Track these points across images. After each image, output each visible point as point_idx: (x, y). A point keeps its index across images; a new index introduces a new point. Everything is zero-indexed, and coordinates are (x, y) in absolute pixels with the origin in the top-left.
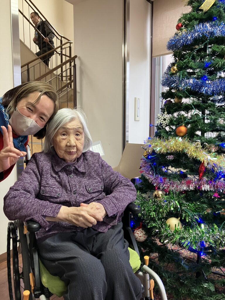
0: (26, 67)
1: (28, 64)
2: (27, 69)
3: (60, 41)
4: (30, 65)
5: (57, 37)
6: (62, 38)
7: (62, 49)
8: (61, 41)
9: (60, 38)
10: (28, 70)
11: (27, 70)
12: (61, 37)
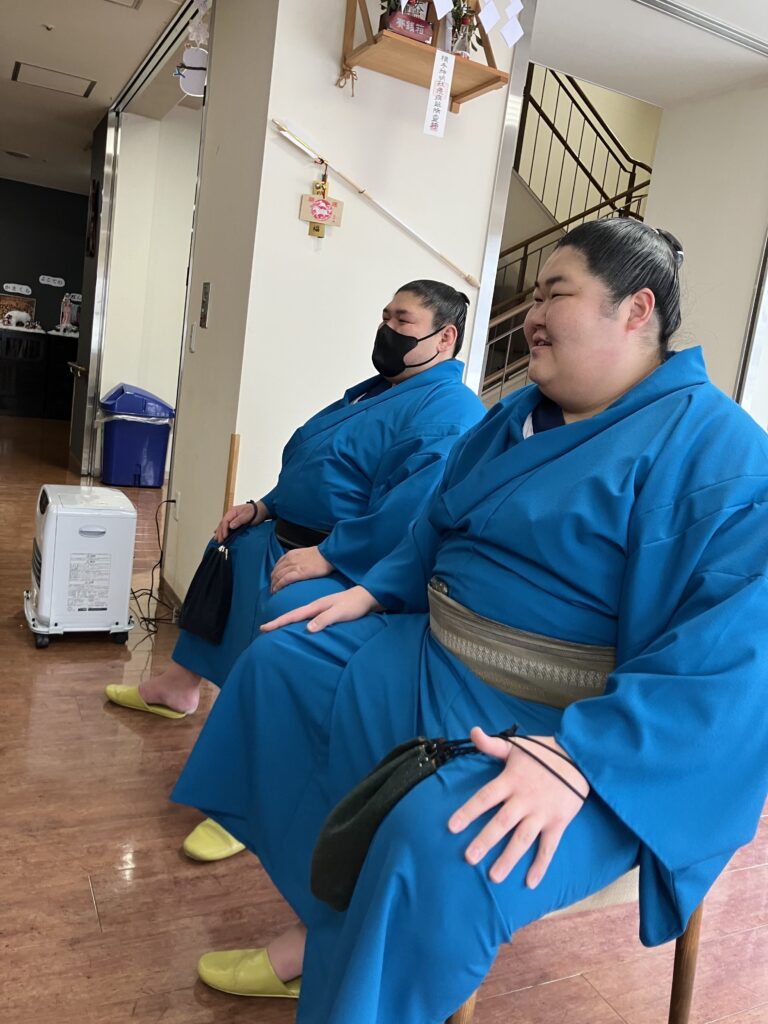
0: (520, 252)
1: (525, 244)
2: (522, 256)
3: (629, 175)
4: (532, 247)
5: (622, 166)
6: (637, 167)
7: (629, 200)
8: (633, 176)
9: (629, 166)
10: (524, 260)
11: (522, 259)
12: (635, 163)
